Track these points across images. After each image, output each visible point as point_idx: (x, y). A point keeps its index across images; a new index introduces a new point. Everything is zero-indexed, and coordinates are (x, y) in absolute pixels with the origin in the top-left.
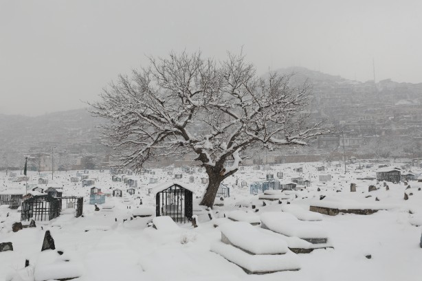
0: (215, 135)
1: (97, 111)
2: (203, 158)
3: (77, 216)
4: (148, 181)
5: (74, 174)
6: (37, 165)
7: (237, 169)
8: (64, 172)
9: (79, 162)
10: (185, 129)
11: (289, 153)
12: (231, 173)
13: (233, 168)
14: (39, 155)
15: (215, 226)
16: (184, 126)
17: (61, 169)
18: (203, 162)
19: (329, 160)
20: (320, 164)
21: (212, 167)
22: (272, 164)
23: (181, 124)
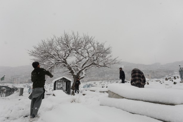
0: (78, 62)
1: (32, 53)
2: (72, 72)
3: (20, 95)
4: (50, 86)
5: (25, 84)
6: (12, 82)
7: (84, 77)
8: (22, 84)
9: (27, 81)
10: (66, 60)
11: (91, 78)
12: (82, 78)
13: (83, 76)
14: (14, 79)
15: (84, 95)
16: (66, 58)
17: (21, 83)
18: (72, 73)
19: (102, 80)
20: (100, 82)
21: (75, 75)
22: (87, 82)
23: (65, 58)
